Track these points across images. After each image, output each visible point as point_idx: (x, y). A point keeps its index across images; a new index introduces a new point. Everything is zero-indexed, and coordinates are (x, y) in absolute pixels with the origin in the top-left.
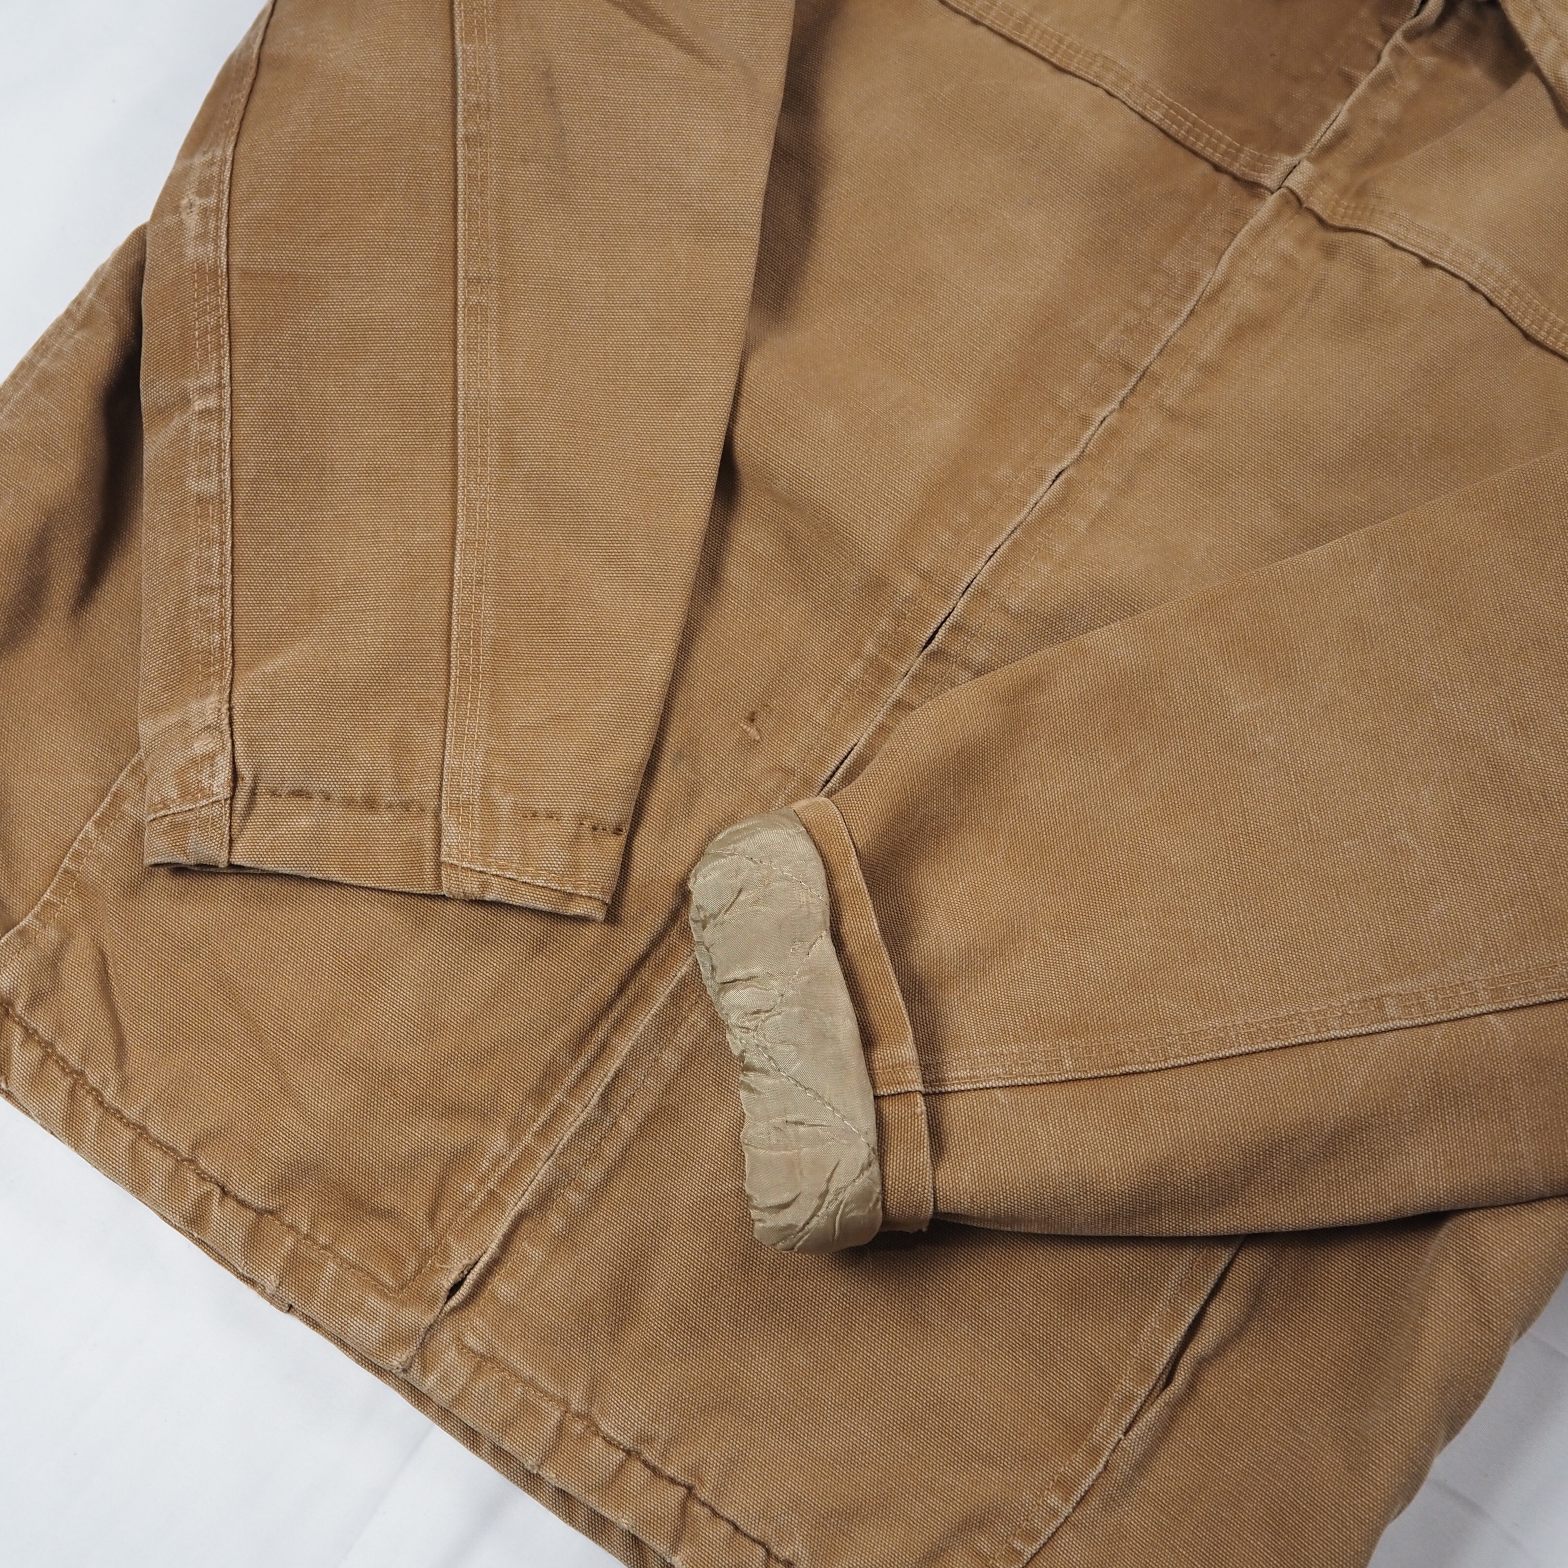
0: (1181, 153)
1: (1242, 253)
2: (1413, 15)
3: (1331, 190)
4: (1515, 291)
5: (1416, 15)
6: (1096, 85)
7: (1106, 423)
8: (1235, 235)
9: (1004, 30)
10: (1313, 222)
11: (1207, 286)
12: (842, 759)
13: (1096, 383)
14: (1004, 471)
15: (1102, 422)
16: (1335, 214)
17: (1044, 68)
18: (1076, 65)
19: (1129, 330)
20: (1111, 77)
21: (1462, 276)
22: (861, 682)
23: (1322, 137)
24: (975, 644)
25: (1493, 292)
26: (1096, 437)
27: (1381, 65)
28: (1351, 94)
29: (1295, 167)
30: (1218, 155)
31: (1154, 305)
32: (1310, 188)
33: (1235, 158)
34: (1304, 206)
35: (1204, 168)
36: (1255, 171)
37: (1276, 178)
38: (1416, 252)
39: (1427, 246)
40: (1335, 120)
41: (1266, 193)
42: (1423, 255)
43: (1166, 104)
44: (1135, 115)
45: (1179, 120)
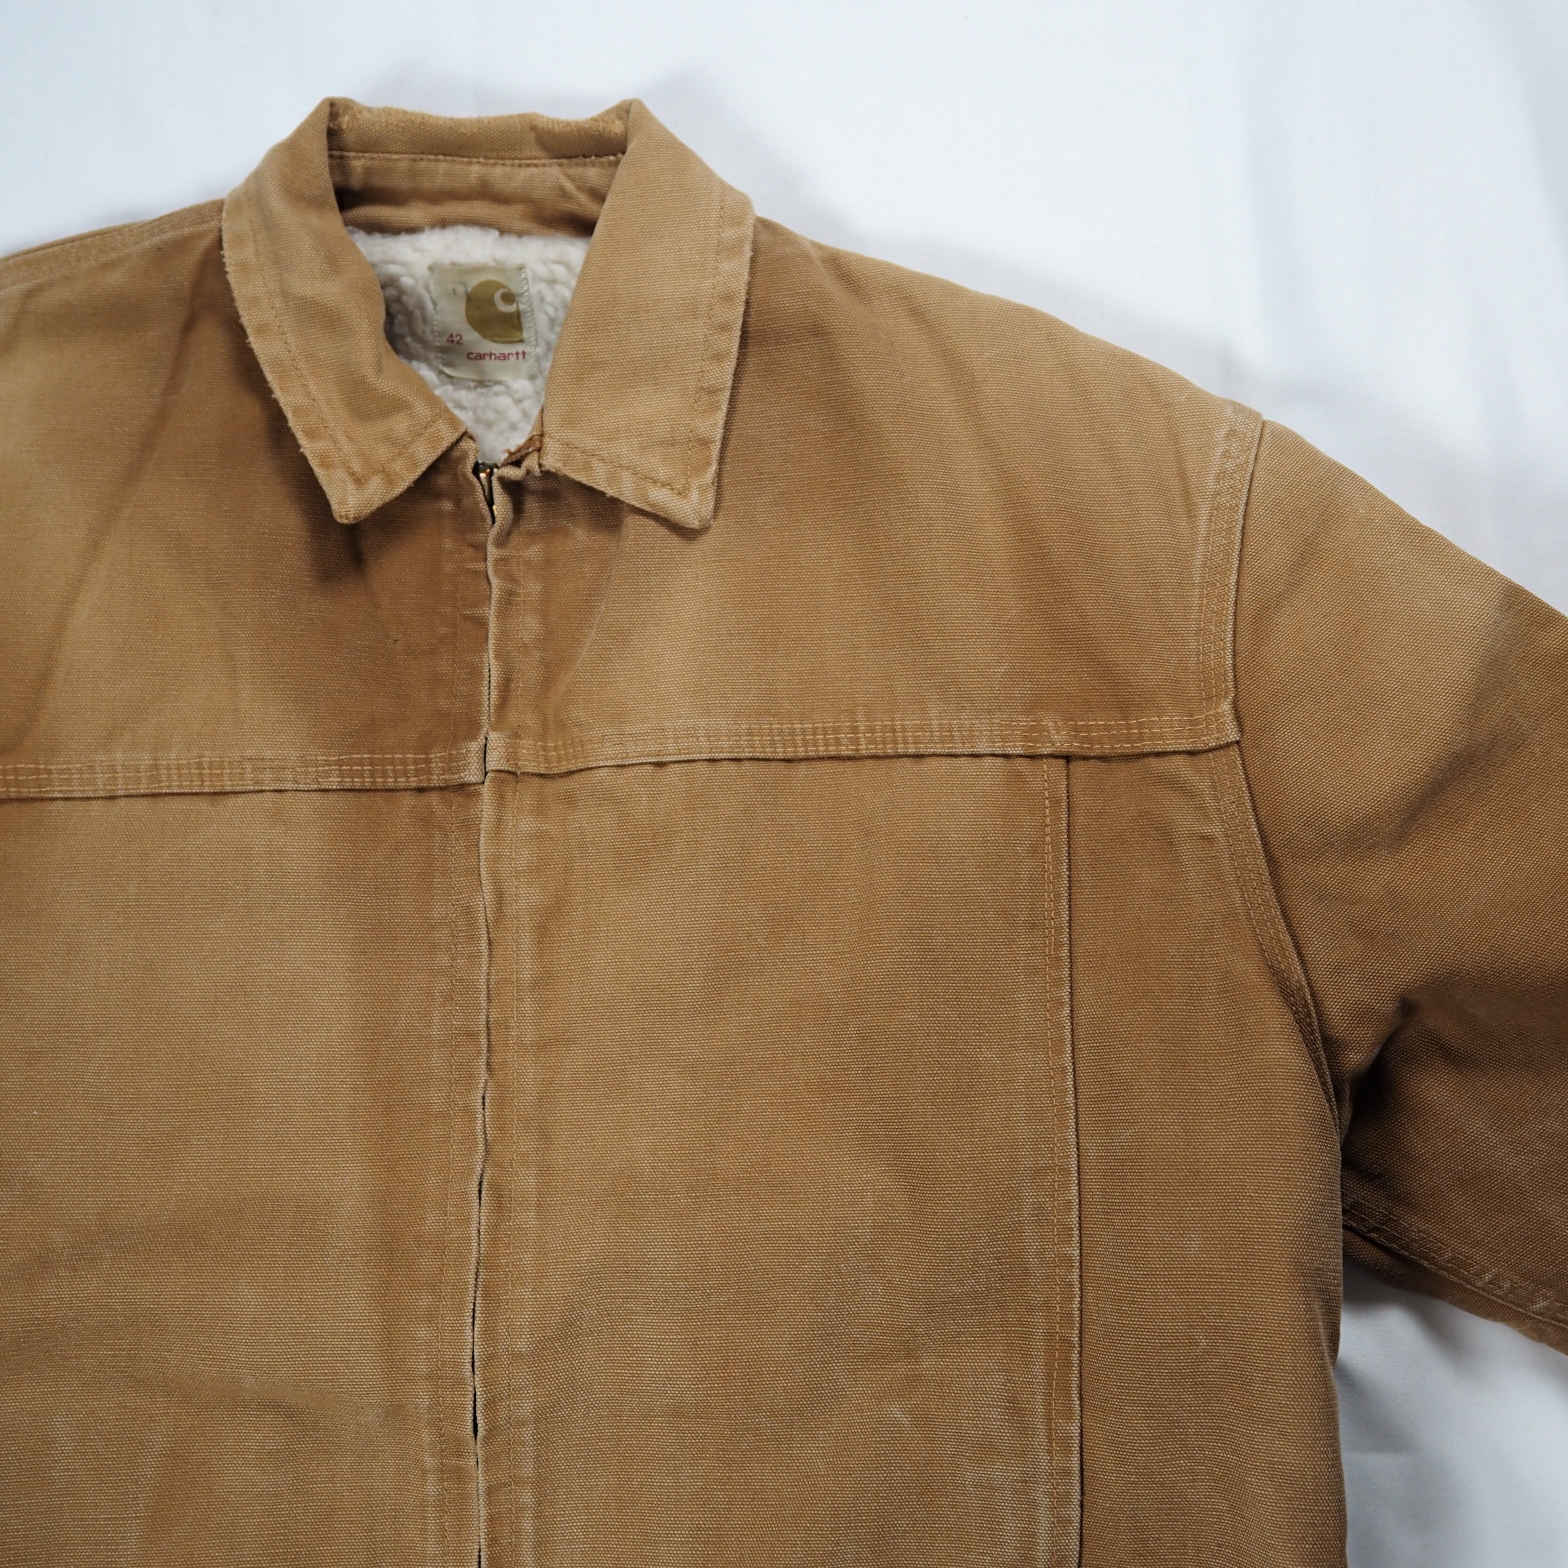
0: (379, 798)
2: (490, 523)
3: (531, 742)
4: (750, 733)
5: (494, 522)
6: (261, 791)
7: (487, 1101)
8: (478, 846)
9: (142, 791)
10: (536, 781)
11: (486, 913)
13: (454, 1067)
14: (431, 1222)
15: (483, 1103)
16: (550, 762)
17: (202, 805)
18: (230, 783)
19: (448, 998)
20: (268, 776)
21: (696, 758)
22: (445, 1492)
23: (489, 699)
24: (516, 1402)
25: (732, 752)
26: (487, 1120)
27: (496, 593)
28: (487, 638)
29: (485, 745)
30: (412, 779)
31: (453, 959)
32: (512, 754)
33: (429, 772)
34: (518, 773)
35: (408, 801)
36: (453, 774)
37: (476, 770)
38: (645, 761)
39: (650, 750)
40: (490, 676)
41: (476, 787)
42: (652, 761)
43: (335, 765)
44: (313, 795)
45: (357, 770)
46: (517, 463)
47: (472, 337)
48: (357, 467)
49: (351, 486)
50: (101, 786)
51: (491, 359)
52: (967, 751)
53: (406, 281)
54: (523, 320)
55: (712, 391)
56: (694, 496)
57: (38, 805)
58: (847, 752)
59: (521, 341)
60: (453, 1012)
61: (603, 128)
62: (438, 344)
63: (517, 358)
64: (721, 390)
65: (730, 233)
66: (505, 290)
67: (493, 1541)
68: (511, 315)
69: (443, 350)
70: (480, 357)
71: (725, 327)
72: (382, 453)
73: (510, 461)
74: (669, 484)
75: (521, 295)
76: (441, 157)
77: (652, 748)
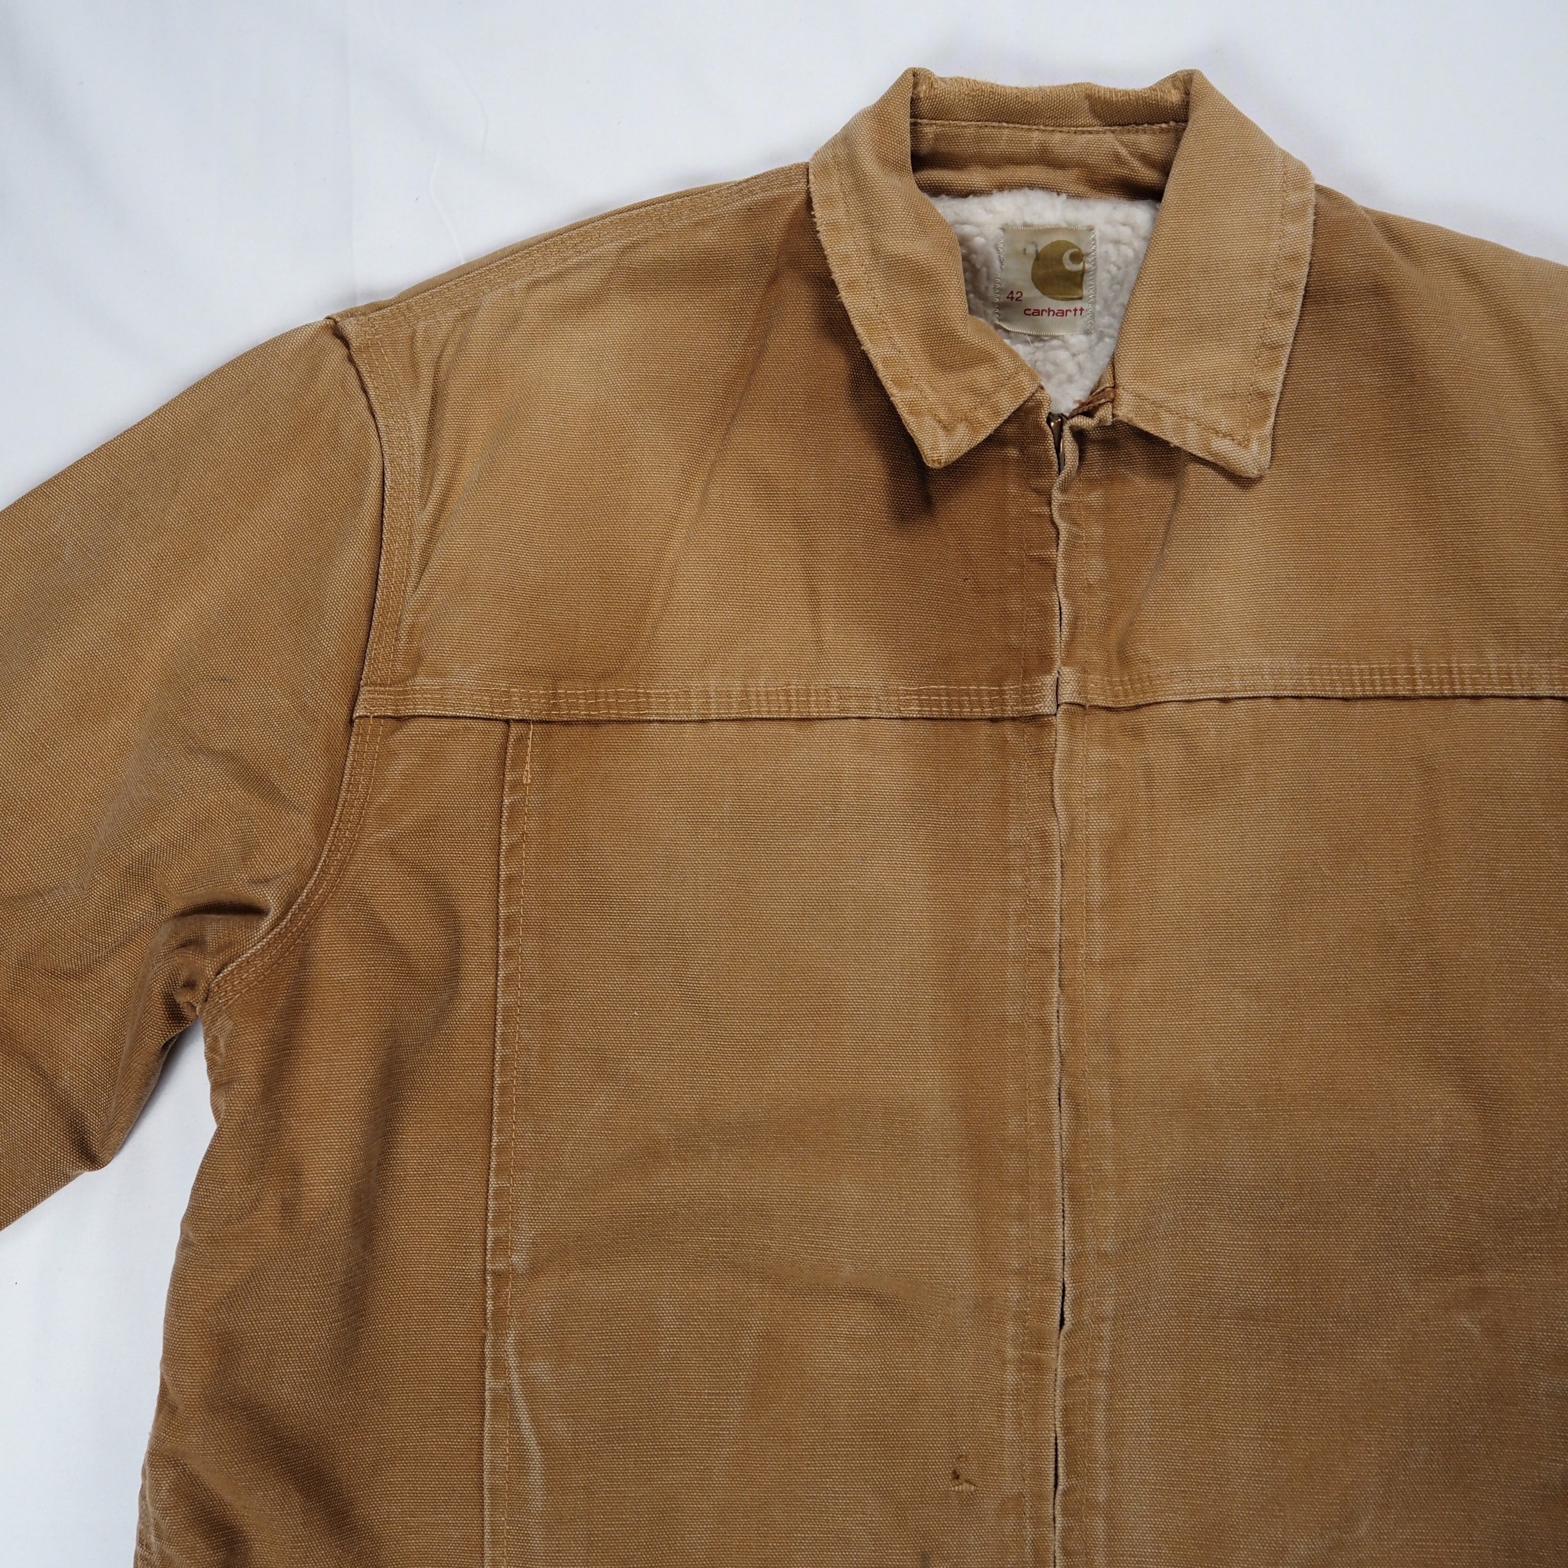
0: (956, 729)
1: (1068, 786)
2: (1057, 472)
3: (1098, 676)
4: (1311, 673)
5: (1063, 468)
6: (847, 718)
7: (1061, 1014)
8: (1051, 774)
9: (733, 715)
10: (1103, 714)
11: (1060, 837)
12: (1054, 1460)
13: (1027, 982)
14: (1013, 1126)
15: (1058, 1017)
16: (1117, 696)
17: (791, 729)
18: (816, 710)
19: (1022, 916)
20: (854, 703)
21: (1263, 695)
22: (1022, 1382)
23: (1060, 636)
24: (1097, 1297)
25: (1295, 690)
26: (1062, 1034)
27: (1063, 535)
28: (1056, 578)
29: (1058, 680)
30: (986, 710)
31: (1027, 880)
32: (1082, 690)
33: (1003, 703)
34: (1088, 706)
35: (985, 729)
36: (1027, 705)
37: (1049, 702)
38: (1212, 697)
39: (1218, 686)
40: (1061, 614)
41: (1050, 719)
42: (1219, 697)
43: (915, 695)
44: (895, 722)
45: (935, 700)
46: (1089, 414)
47: (1033, 296)
48: (943, 416)
49: (941, 433)
50: (695, 711)
51: (1049, 315)
52: (1526, 693)
53: (979, 241)
54: (1085, 278)
55: (1274, 347)
56: (1254, 446)
57: (634, 726)
58: (1404, 692)
59: (1080, 298)
60: (1027, 929)
61: (1161, 97)
62: (998, 300)
63: (1075, 315)
64: (1282, 346)
65: (1294, 198)
66: (1077, 250)
67: (1068, 1431)
68: (1076, 273)
69: (1001, 306)
70: (1038, 313)
71: (1290, 287)
72: (965, 401)
73: (1080, 411)
74: (1230, 435)
75: (1088, 255)
76: (1005, 124)
77: (1220, 684)
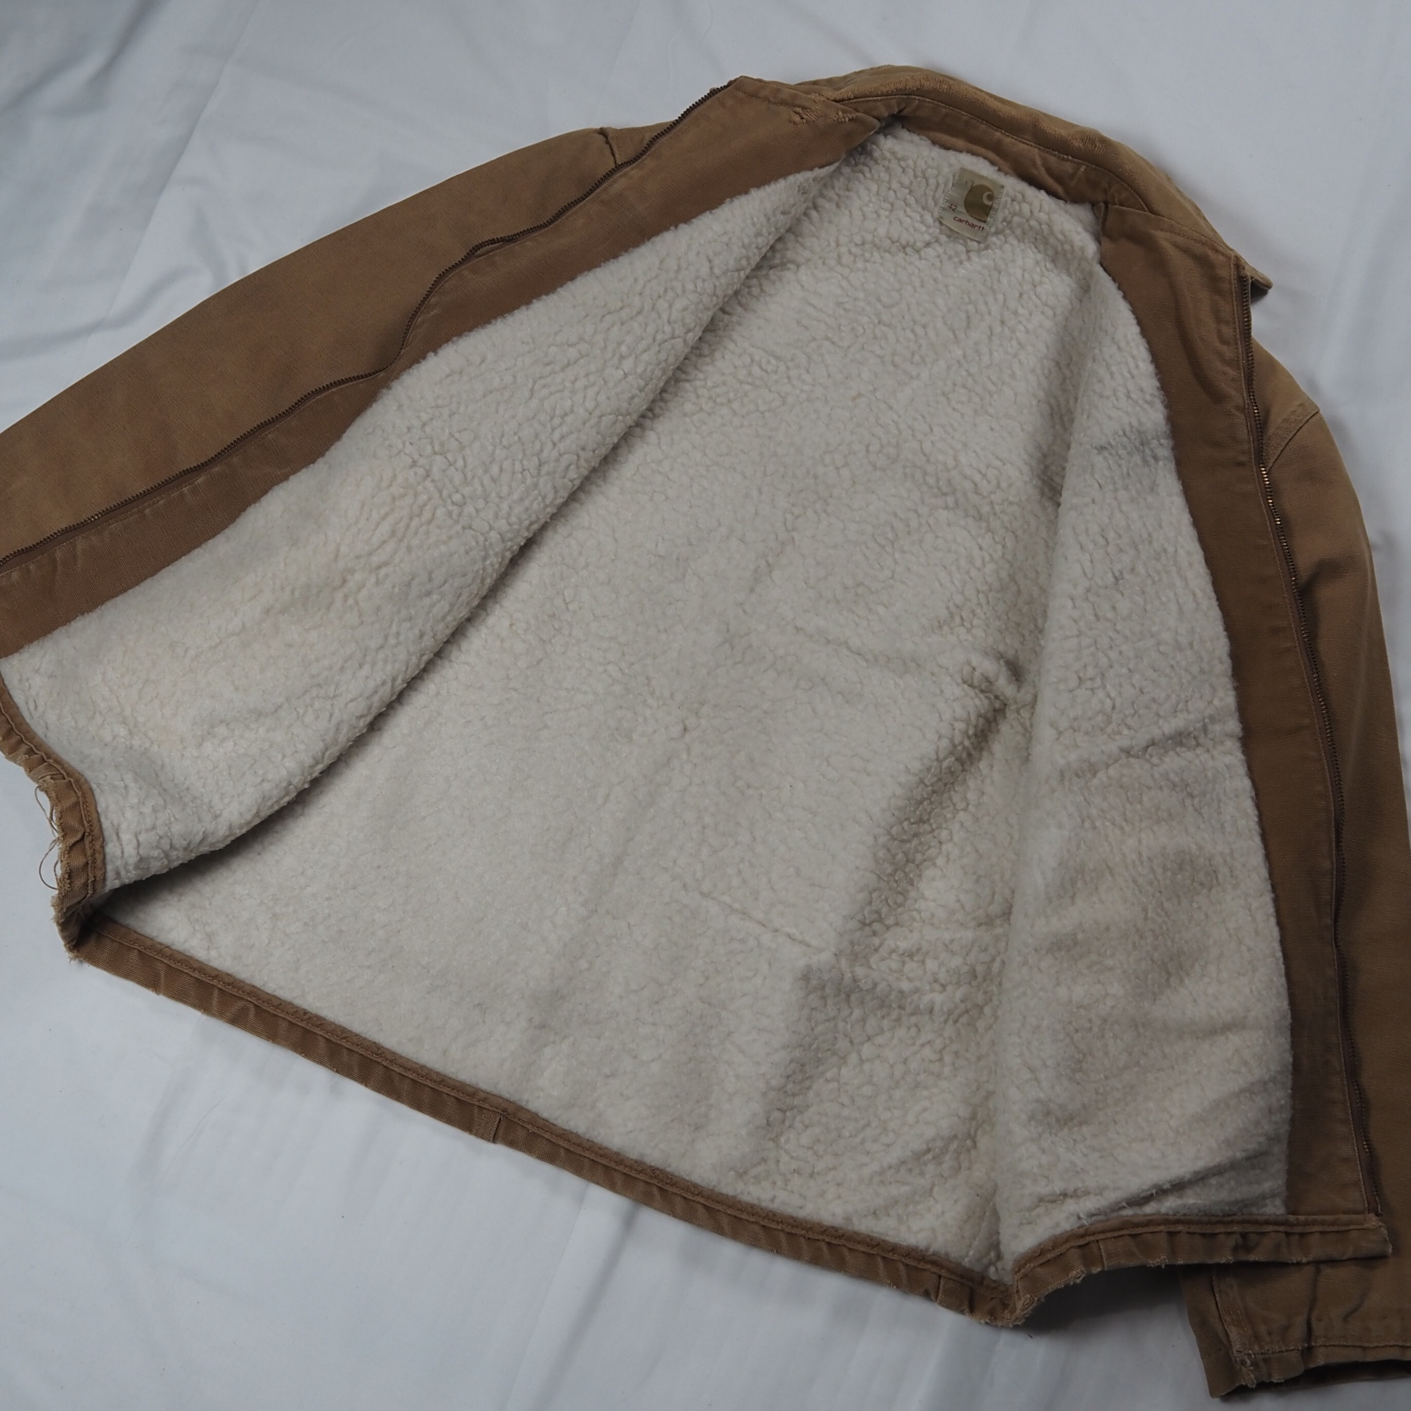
47: (961, 210)
51: (965, 224)
53: (945, 170)
54: (991, 211)
59: (985, 222)
62: (943, 206)
63: (978, 229)
68: (987, 206)
69: (944, 210)
70: (961, 221)
75: (997, 199)
76: (984, 123)
